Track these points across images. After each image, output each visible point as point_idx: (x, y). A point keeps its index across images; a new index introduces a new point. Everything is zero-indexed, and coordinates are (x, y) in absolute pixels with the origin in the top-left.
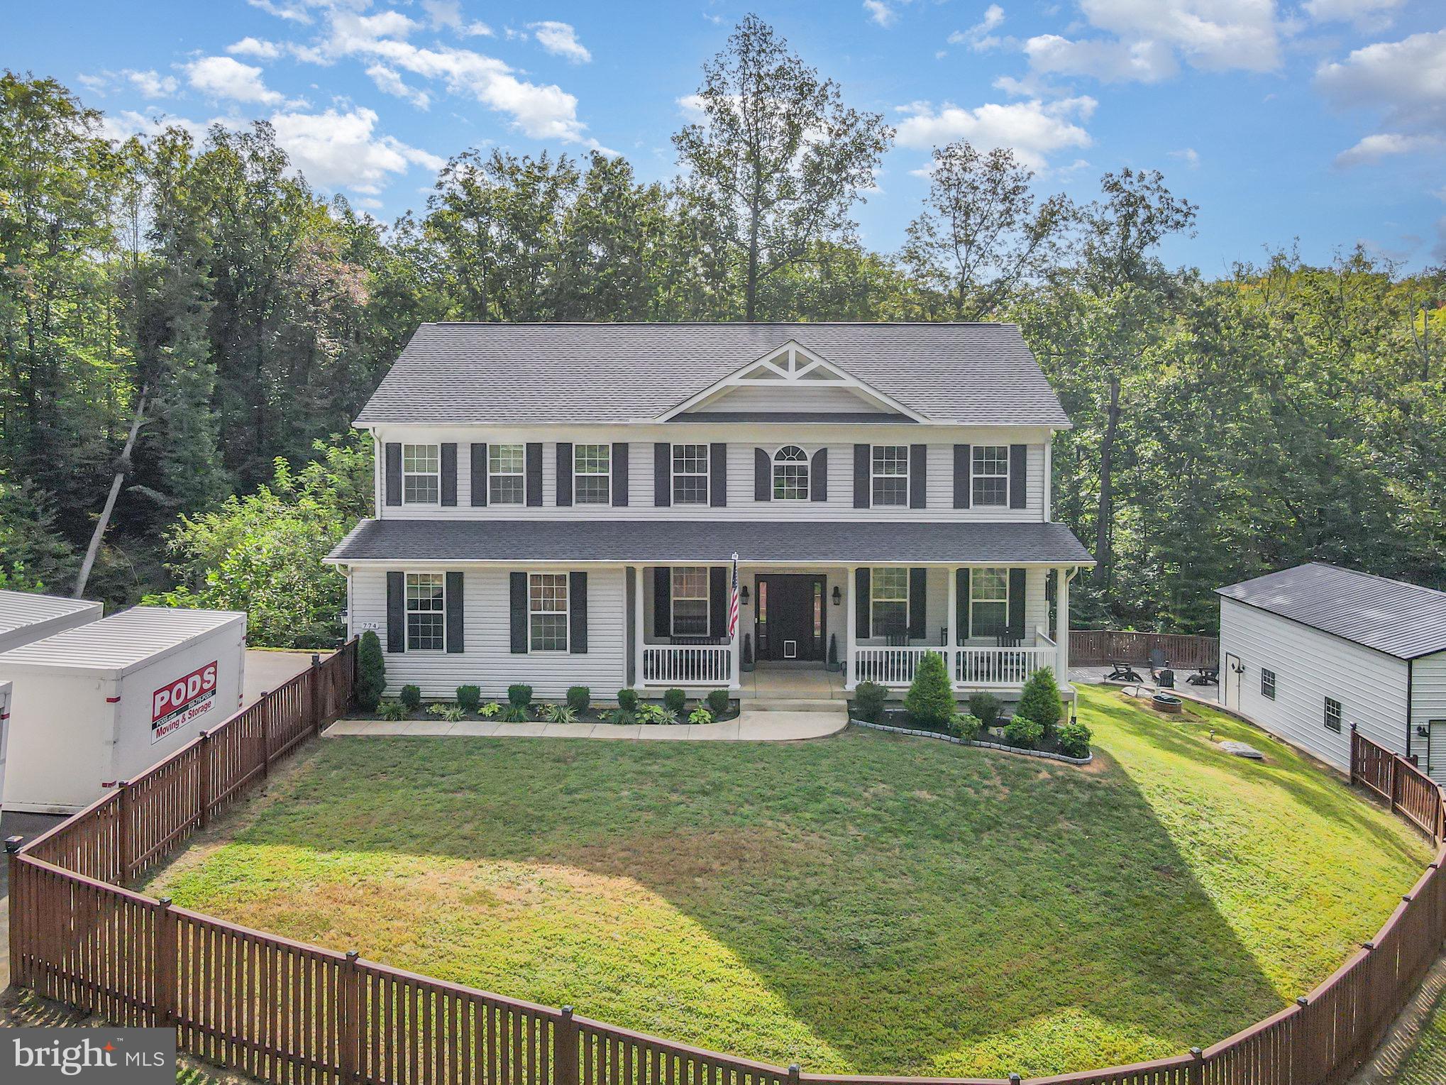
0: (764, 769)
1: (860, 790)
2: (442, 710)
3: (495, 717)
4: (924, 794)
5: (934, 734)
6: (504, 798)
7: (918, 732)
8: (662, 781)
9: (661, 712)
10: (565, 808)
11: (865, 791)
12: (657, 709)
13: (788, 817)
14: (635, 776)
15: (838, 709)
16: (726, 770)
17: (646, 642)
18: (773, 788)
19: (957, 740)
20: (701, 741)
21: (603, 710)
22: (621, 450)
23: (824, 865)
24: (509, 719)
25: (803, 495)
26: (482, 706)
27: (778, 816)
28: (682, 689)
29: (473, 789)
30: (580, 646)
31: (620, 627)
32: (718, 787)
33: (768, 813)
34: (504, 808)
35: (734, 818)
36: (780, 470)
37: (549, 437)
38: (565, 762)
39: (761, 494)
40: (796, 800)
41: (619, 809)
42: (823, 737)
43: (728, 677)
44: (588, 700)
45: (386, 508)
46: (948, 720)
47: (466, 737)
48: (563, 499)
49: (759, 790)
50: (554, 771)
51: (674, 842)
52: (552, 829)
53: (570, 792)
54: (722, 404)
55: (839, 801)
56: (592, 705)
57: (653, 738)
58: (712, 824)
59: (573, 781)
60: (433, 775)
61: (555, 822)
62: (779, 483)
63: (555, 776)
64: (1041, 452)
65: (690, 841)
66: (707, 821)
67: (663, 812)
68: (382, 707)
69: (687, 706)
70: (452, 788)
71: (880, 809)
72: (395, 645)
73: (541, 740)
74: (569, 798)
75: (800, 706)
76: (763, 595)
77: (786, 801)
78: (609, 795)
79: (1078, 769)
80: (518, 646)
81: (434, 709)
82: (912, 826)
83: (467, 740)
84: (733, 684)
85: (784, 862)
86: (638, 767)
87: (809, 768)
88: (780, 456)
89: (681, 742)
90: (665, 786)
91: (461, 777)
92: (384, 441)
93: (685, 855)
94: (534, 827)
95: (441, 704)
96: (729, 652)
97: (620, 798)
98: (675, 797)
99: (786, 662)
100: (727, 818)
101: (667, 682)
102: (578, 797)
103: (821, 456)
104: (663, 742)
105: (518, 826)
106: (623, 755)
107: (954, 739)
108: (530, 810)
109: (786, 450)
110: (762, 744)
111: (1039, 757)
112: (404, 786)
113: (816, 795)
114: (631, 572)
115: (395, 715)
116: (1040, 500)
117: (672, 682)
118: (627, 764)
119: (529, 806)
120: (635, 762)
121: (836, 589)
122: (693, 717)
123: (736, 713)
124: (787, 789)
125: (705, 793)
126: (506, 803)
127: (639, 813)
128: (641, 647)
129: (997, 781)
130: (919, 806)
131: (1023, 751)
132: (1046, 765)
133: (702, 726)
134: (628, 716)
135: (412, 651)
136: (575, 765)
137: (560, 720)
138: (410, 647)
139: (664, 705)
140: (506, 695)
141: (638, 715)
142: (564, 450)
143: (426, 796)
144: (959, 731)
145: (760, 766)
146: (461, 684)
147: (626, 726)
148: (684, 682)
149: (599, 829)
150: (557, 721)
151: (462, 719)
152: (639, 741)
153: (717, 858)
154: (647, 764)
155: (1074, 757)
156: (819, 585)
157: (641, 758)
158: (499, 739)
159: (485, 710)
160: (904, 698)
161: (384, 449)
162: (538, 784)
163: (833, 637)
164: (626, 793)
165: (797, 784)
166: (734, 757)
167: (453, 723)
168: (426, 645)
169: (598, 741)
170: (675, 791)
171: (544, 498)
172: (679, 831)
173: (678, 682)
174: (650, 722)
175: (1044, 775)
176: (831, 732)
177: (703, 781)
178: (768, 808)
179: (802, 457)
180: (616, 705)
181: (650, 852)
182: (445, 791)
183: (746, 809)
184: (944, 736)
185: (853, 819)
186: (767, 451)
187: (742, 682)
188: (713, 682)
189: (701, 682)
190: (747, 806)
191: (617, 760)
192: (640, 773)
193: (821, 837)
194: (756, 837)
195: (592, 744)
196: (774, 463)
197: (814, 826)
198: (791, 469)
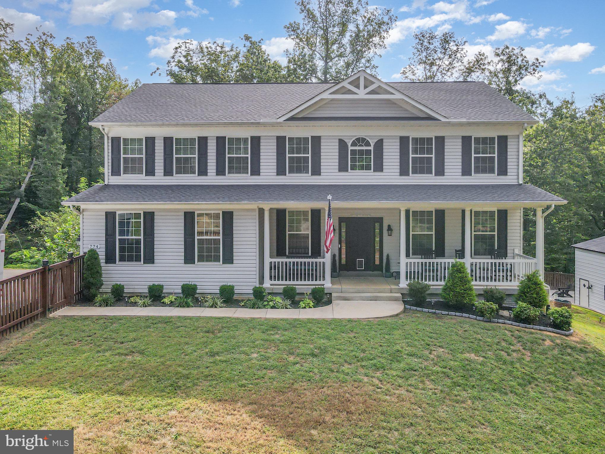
0: (355, 337)
1: (427, 352)
2: (138, 300)
3: (172, 304)
4: (472, 356)
5: (464, 315)
6: (162, 360)
7: (453, 313)
8: (282, 346)
9: (281, 301)
10: (207, 367)
11: (430, 353)
12: (278, 299)
13: (378, 374)
14: (262, 342)
15: (396, 299)
16: (328, 338)
17: (271, 257)
18: (364, 351)
19: (481, 318)
20: (308, 319)
21: (243, 300)
22: (256, 141)
23: (416, 416)
24: (181, 305)
25: (368, 168)
26: (164, 297)
27: (371, 373)
28: (294, 286)
29: (141, 353)
30: (229, 259)
31: (254, 247)
32: (324, 351)
33: (363, 371)
34: (160, 368)
35: (338, 375)
36: (353, 152)
37: (212, 133)
38: (213, 332)
39: (343, 168)
40: (383, 361)
41: (250, 368)
42: (390, 316)
43: (324, 280)
44: (233, 293)
45: (111, 177)
46: (473, 305)
47: (148, 316)
48: (220, 171)
49: (354, 353)
50: (205, 339)
51: (291, 395)
52: (195, 385)
53: (213, 354)
54: (318, 112)
55: (414, 361)
56: (235, 297)
57: (275, 317)
58: (322, 380)
59: (216, 346)
60: (116, 342)
61: (198, 379)
62: (353, 160)
63: (204, 343)
64: (516, 140)
65: (306, 395)
66: (317, 378)
67: (282, 370)
68: (98, 298)
69: (297, 298)
70: (125, 352)
71: (446, 368)
72: (110, 259)
73: (199, 318)
74: (211, 360)
75: (370, 297)
76: (344, 230)
77: (375, 361)
78: (243, 356)
79: (566, 338)
80: (189, 259)
81: (132, 299)
82: (473, 381)
83: (147, 319)
84: (327, 284)
85: (383, 414)
86: (265, 337)
87: (387, 337)
88: (354, 144)
89: (295, 320)
90: (285, 349)
91: (134, 344)
92: (111, 135)
93: (301, 409)
94: (181, 383)
95: (137, 296)
96: (324, 263)
97: (251, 360)
98: (291, 359)
99: (357, 272)
100: (333, 375)
101: (284, 282)
102: (218, 358)
103: (380, 144)
104: (282, 320)
105: (167, 383)
106: (254, 328)
107: (478, 318)
108: (180, 369)
109: (358, 139)
110: (350, 321)
111: (540, 330)
112: (90, 350)
113: (396, 357)
114: (261, 211)
115: (106, 303)
116: (516, 170)
117: (288, 282)
118: (257, 334)
119: (180, 366)
120: (263, 332)
121: (389, 226)
122: (302, 304)
123: (329, 302)
124: (375, 352)
125: (314, 355)
126: (163, 363)
127: (264, 371)
128: (268, 260)
129: (519, 347)
130: (472, 365)
131: (528, 326)
132: (547, 336)
133: (307, 309)
134: (260, 303)
135: (121, 263)
136: (219, 335)
137: (214, 306)
138: (120, 260)
139: (283, 297)
140: (180, 291)
141: (266, 303)
142: (221, 141)
143: (104, 358)
144: (482, 312)
145: (352, 335)
146: (151, 284)
147: (258, 310)
148: (295, 282)
149: (233, 385)
150: (212, 307)
151: (150, 306)
152: (266, 319)
153: (327, 410)
154: (271, 334)
155: (563, 330)
156: (378, 224)
157: (267, 330)
158: (171, 317)
159: (166, 300)
160: (440, 292)
161: (110, 141)
162: (189, 349)
163: (388, 256)
164: (255, 355)
165: (380, 349)
166: (332, 329)
167: (143, 308)
168: (130, 259)
169: (238, 319)
170: (292, 354)
171: (209, 171)
172: (296, 386)
173: (292, 282)
174: (273, 307)
175: (548, 343)
176: (395, 313)
177: (312, 346)
178: (363, 367)
179: (368, 144)
180: (252, 297)
181: (273, 405)
182: (120, 354)
183: (346, 368)
184: (471, 316)
185: (428, 376)
186: (346, 141)
187: (332, 283)
188: (314, 282)
189: (307, 282)
190: (347, 365)
191: (250, 331)
192: (267, 340)
193: (407, 391)
194: (357, 391)
195: (234, 320)
196: (350, 148)
197: (400, 381)
198: (361, 152)
